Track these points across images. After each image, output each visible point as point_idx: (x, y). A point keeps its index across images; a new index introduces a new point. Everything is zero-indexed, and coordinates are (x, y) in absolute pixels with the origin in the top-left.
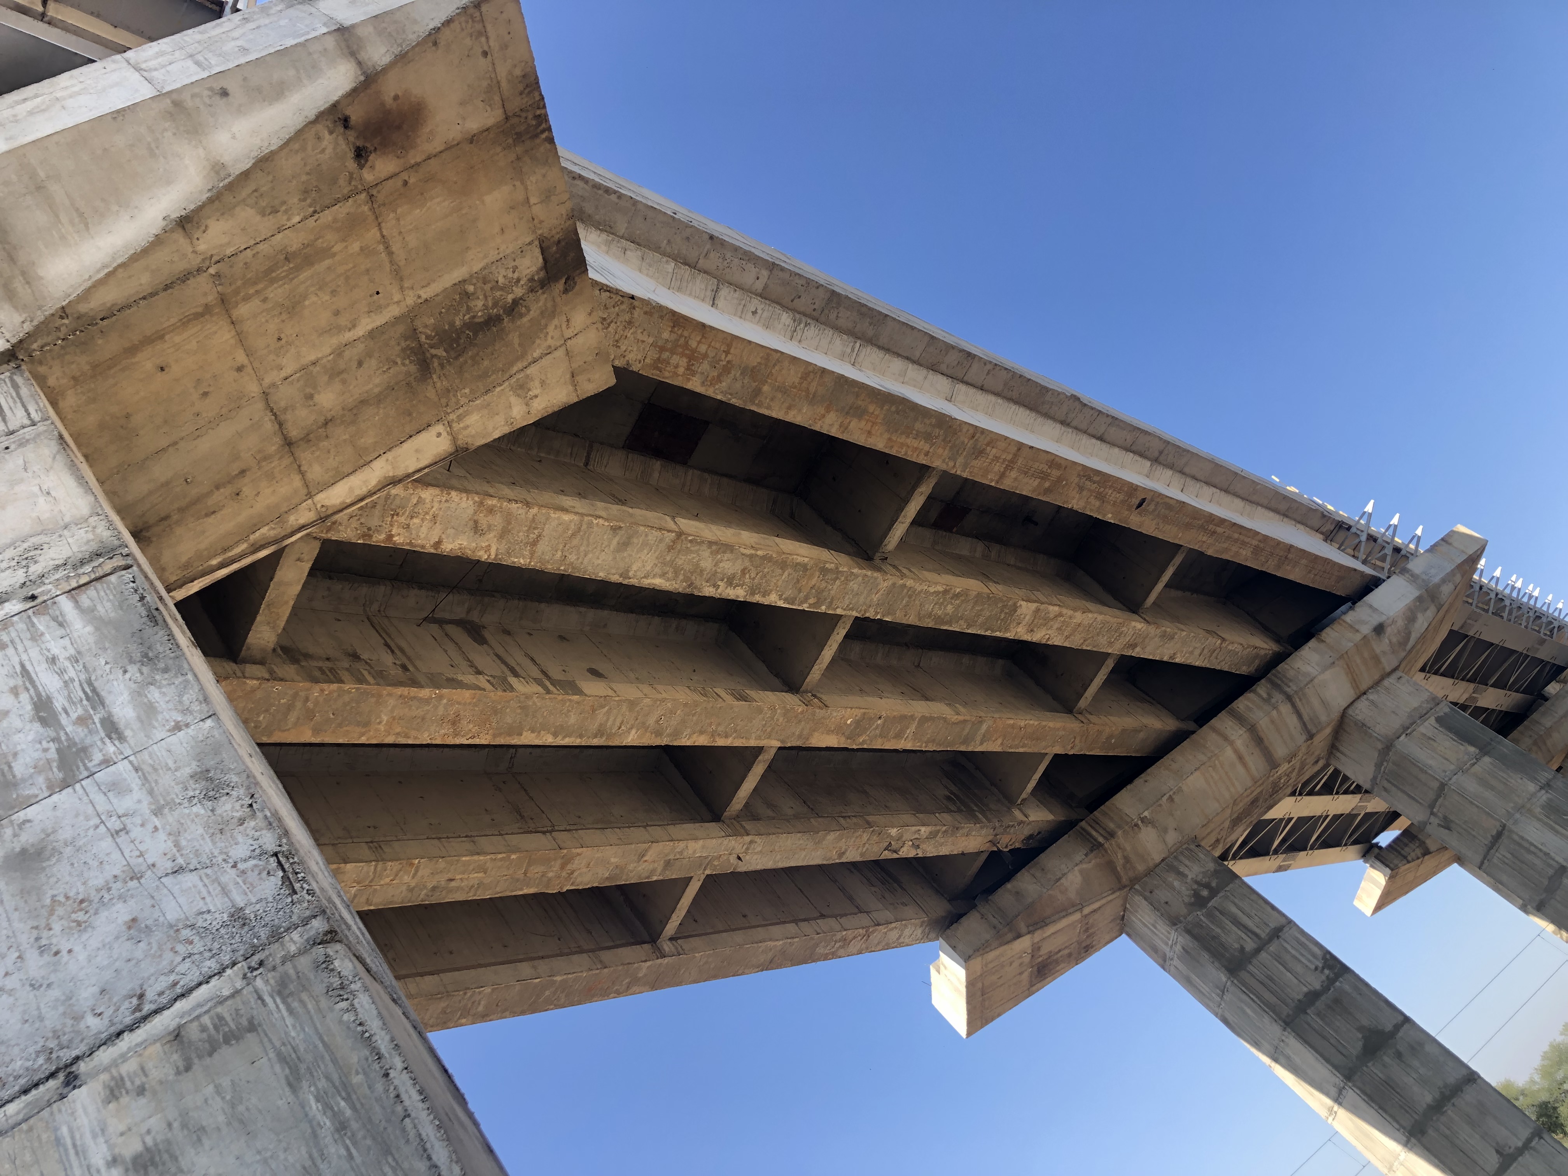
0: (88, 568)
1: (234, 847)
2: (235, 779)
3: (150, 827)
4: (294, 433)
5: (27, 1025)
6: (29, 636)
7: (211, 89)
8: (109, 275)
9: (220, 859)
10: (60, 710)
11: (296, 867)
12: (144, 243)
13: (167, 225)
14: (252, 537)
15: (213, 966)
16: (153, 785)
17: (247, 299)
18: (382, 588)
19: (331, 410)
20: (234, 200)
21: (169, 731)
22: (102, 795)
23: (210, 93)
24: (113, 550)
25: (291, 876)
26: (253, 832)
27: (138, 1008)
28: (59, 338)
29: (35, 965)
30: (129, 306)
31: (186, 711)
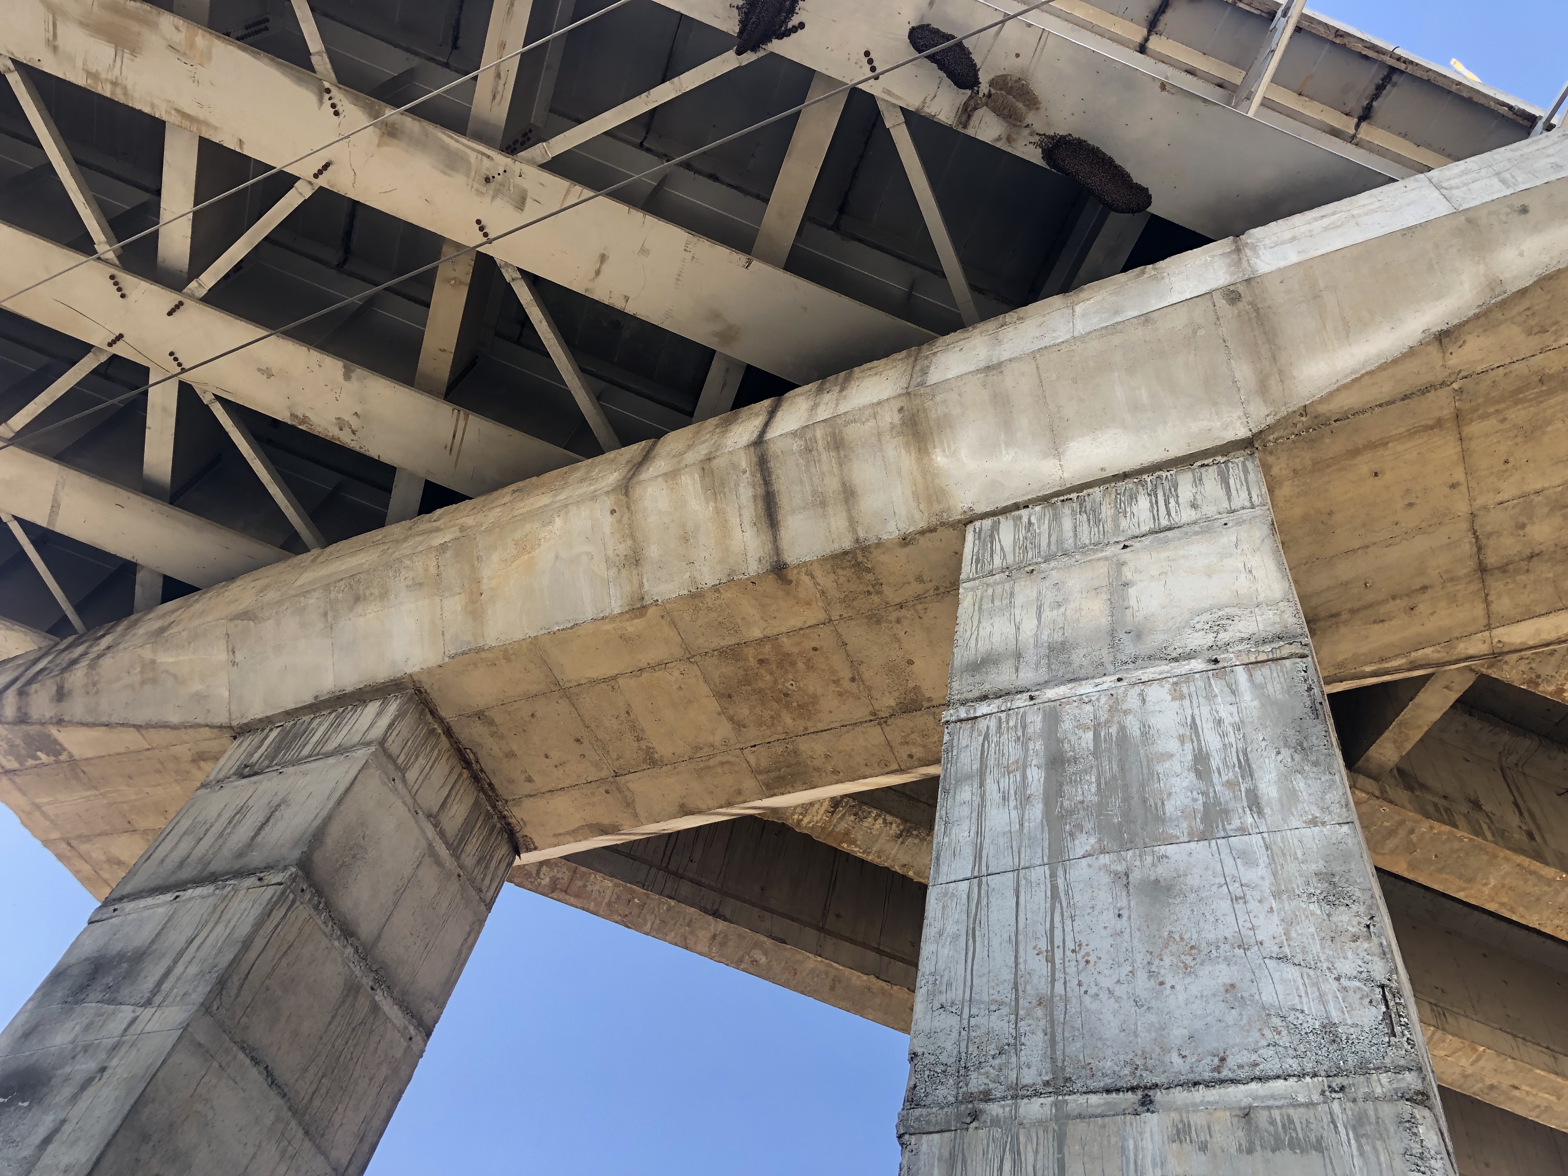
0: (1268, 648)
1: (1342, 960)
2: (1358, 893)
3: (1267, 907)
4: (1492, 559)
5: (1123, 1034)
6: (1204, 695)
7: (1511, 207)
8: (1355, 380)
9: (1325, 965)
10: (1214, 768)
11: (1401, 1008)
12: (1397, 354)
13: (1424, 338)
14: (1413, 654)
15: (1295, 1066)
16: (1279, 868)
17: (1485, 416)
18: (1527, 742)
19: (1541, 544)
20: (1503, 317)
21: (1305, 822)
22: (1232, 861)
23: (1509, 210)
24: (1294, 636)
25: (1393, 1016)
26: (1364, 954)
27: (1218, 1069)
28: (1293, 433)
29: (1142, 984)
30: (1364, 412)
31: (1325, 809)
